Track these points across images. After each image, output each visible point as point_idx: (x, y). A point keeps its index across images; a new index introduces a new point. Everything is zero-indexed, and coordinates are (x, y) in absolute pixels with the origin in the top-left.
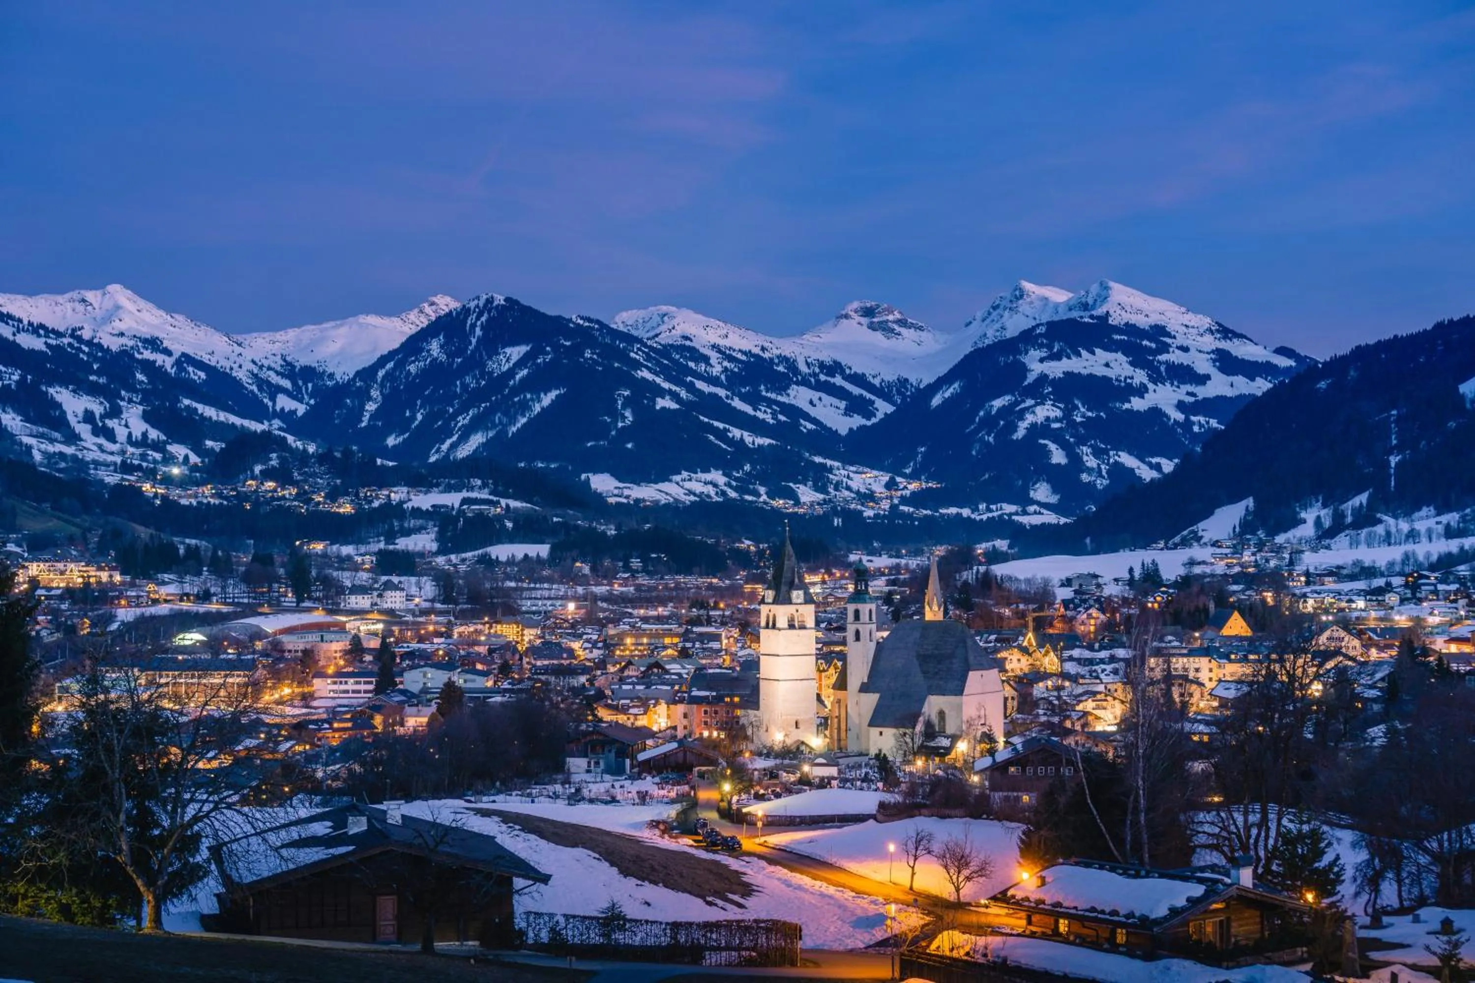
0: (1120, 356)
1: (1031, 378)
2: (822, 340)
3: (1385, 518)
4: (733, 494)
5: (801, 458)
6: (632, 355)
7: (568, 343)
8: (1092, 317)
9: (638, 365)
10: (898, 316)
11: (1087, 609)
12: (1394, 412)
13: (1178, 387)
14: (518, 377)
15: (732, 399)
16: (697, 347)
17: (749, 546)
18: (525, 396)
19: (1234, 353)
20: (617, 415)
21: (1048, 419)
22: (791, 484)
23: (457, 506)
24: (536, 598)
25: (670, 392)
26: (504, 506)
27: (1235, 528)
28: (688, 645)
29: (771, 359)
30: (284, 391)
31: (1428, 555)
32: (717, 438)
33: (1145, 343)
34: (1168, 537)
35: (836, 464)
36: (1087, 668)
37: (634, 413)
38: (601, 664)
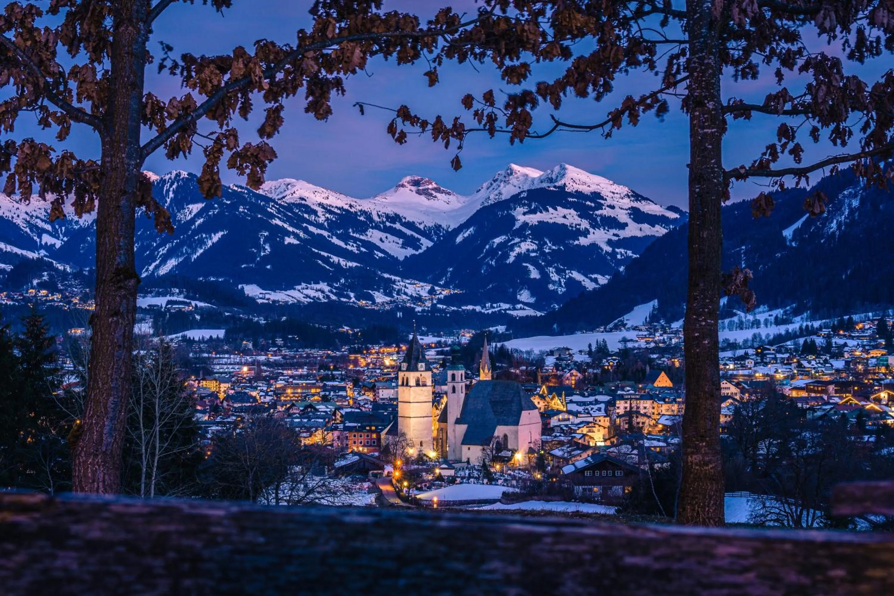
0: (572, 211)
1: (517, 225)
2: (387, 201)
3: (739, 312)
4: (334, 297)
5: (375, 273)
6: (268, 209)
7: (228, 202)
8: (555, 187)
9: (272, 216)
10: (434, 185)
11: (570, 370)
12: (743, 247)
13: (608, 231)
14: (197, 224)
15: (332, 238)
16: (309, 204)
17: (347, 330)
18: (202, 236)
19: (642, 209)
20: (260, 248)
21: (528, 250)
22: (370, 291)
23: (164, 306)
24: (222, 364)
25: (293, 233)
26: (194, 305)
27: (646, 318)
28: (327, 393)
29: (356, 213)
30: (47, 232)
31: (768, 335)
32: (324, 263)
33: (588, 203)
34: (606, 324)
35: (398, 278)
36: (583, 407)
37: (271, 247)
38: (274, 405)
